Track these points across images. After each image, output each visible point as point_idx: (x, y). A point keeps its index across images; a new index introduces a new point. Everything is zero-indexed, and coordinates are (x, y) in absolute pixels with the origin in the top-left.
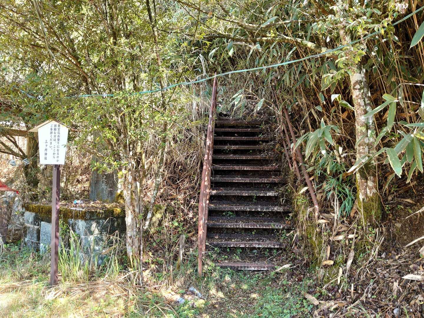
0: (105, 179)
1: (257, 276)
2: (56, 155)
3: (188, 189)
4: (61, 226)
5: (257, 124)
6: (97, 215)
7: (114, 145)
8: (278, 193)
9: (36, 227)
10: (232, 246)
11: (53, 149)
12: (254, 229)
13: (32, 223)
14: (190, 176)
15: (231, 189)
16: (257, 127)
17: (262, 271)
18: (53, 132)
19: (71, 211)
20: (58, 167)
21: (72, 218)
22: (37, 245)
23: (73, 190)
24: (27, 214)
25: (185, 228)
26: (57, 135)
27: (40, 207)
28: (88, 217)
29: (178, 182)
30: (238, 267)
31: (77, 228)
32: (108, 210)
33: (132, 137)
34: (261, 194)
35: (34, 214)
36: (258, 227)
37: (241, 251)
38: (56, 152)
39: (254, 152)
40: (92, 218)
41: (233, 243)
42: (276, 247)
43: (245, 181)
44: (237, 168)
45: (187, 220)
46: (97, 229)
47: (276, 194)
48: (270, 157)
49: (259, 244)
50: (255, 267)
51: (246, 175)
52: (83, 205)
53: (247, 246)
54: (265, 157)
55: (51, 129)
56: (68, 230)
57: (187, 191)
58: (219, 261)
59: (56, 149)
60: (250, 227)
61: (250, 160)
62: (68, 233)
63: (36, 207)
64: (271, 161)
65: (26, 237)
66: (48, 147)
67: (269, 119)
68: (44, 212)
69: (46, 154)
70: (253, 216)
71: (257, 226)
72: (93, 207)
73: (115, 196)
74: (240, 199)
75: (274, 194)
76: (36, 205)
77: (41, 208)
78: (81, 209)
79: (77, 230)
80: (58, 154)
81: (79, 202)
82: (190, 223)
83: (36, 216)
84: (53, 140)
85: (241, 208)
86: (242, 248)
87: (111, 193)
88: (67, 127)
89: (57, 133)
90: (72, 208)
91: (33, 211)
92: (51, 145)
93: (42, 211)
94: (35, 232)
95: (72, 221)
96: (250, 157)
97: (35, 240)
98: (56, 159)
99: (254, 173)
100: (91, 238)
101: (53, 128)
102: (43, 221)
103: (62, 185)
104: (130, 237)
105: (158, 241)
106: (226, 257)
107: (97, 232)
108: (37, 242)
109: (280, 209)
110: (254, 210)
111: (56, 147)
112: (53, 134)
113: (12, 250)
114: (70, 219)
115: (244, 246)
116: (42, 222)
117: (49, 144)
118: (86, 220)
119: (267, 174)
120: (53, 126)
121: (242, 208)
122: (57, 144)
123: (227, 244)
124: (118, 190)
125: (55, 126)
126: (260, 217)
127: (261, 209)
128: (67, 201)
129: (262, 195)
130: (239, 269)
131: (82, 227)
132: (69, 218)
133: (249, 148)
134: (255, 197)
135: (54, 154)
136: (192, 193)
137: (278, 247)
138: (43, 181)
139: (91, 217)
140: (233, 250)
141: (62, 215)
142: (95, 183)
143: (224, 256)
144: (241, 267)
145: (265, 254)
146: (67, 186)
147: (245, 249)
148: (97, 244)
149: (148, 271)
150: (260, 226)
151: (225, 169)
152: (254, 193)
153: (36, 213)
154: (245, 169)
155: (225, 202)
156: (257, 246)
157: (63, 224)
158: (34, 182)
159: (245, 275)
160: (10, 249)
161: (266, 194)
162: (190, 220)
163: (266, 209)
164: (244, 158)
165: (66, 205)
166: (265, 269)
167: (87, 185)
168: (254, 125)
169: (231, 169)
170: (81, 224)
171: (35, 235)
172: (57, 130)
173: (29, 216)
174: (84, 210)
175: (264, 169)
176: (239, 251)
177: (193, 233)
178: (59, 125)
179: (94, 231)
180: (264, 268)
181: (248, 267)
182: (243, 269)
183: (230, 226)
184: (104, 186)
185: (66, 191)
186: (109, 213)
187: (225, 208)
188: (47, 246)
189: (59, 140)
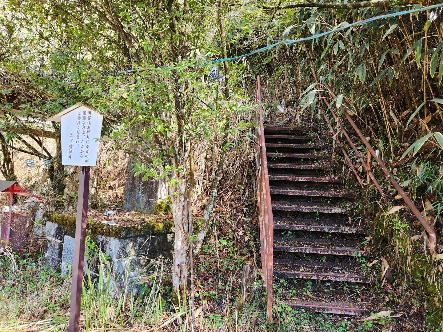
0: (143, 186)
1: (343, 324)
2: (84, 154)
3: (233, 201)
4: (87, 244)
5: (304, 131)
6: (134, 232)
7: (163, 143)
8: (345, 210)
9: (59, 241)
10: (301, 277)
11: (81, 146)
12: (324, 255)
13: (53, 235)
14: (234, 187)
15: (286, 203)
16: (304, 134)
17: (348, 316)
18: (81, 122)
19: (102, 226)
20: (86, 169)
21: (103, 235)
22: (59, 263)
23: (104, 196)
24: (49, 224)
25: (236, 249)
26: (86, 125)
27: (64, 217)
28: (123, 234)
29: (221, 192)
30: (315, 308)
31: (108, 247)
32: (148, 225)
33: (191, 132)
34: (324, 210)
35: (56, 225)
36: (330, 253)
37: (312, 284)
38: (85, 149)
39: (306, 160)
40: (129, 236)
41: (301, 273)
42: (358, 281)
43: (302, 193)
44: (290, 178)
45: (237, 239)
46: (133, 250)
47: (343, 211)
48: (326, 167)
49: (336, 277)
50: (337, 310)
51: (299, 187)
52: (117, 217)
53: (321, 279)
54: (320, 168)
55: (79, 118)
56: (96, 250)
57: (233, 203)
58: (288, 298)
59: (85, 144)
60: (319, 253)
61: (303, 170)
62: (96, 254)
63: (59, 217)
64: (328, 171)
65: (46, 252)
66: (73, 143)
67: (317, 126)
68: (68, 224)
69: (71, 152)
70: (318, 237)
71: (328, 252)
72: (129, 220)
73: (153, 206)
74: (297, 215)
75: (340, 211)
76: (60, 215)
77: (65, 219)
78: (114, 224)
79: (108, 250)
80: (87, 152)
81: (110, 212)
82: (241, 242)
83: (58, 227)
84: (80, 132)
85: (304, 227)
86: (314, 281)
87: (149, 203)
88: (102, 114)
89: (86, 123)
90: (102, 222)
91: (56, 222)
92: (78, 140)
93: (66, 223)
94: (57, 247)
95: (102, 238)
96: (302, 167)
97: (56, 257)
98: (84, 159)
99: (309, 185)
100: (126, 262)
101: (82, 116)
102: (67, 235)
103: (92, 191)
104: (178, 265)
105: (207, 264)
106: (295, 291)
107: (133, 253)
108: (59, 259)
109: (353, 231)
110: (319, 230)
111: (85, 142)
112: (81, 125)
113: (29, 267)
114: (100, 236)
115: (316, 278)
116: (65, 236)
117: (75, 138)
118: (120, 238)
119: (323, 186)
120: (82, 113)
121: (306, 228)
122: (87, 139)
123: (294, 275)
124: (157, 200)
125: (85, 113)
126: (326, 239)
127: (329, 229)
128: (96, 211)
129: (325, 212)
130: (316, 311)
131: (115, 248)
132: (98, 234)
133: (300, 156)
134: (317, 214)
135: (82, 151)
136: (239, 205)
137: (361, 281)
138: (71, 186)
139: (126, 234)
140: (302, 283)
141: (90, 231)
142: (131, 190)
143: (291, 291)
144: (319, 309)
145: (343, 290)
146: (97, 192)
147: (318, 282)
148: (133, 270)
149: (199, 310)
150: (331, 252)
151: (276, 179)
152: (315, 208)
153: (59, 224)
154: (300, 180)
155: (280, 218)
156: (333, 279)
157: (91, 242)
158: (60, 188)
159: (325, 320)
160: (26, 266)
161: (331, 210)
162: (241, 238)
163: (335, 230)
164: (296, 167)
165: (95, 216)
166: (351, 314)
167: (120, 191)
168: (299, 131)
169: (283, 179)
170: (114, 243)
171: (57, 251)
172: (87, 118)
173: (51, 227)
174: (118, 225)
175: (322, 181)
176: (310, 284)
177: (247, 256)
178: (90, 113)
179: (129, 253)
180: (350, 311)
181: (328, 310)
182: (321, 312)
183: (294, 249)
184: (140, 194)
185: (96, 198)
186: (149, 230)
187: (284, 226)
188: (70, 266)
189: (89, 132)
